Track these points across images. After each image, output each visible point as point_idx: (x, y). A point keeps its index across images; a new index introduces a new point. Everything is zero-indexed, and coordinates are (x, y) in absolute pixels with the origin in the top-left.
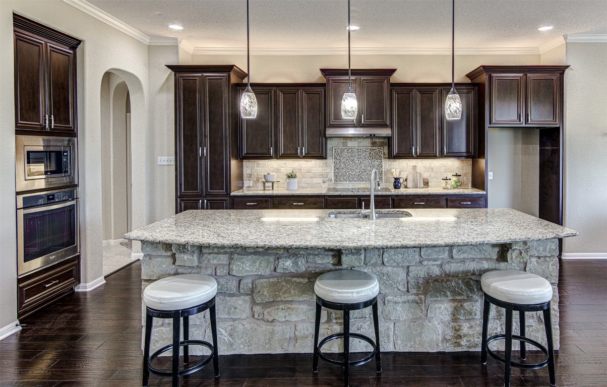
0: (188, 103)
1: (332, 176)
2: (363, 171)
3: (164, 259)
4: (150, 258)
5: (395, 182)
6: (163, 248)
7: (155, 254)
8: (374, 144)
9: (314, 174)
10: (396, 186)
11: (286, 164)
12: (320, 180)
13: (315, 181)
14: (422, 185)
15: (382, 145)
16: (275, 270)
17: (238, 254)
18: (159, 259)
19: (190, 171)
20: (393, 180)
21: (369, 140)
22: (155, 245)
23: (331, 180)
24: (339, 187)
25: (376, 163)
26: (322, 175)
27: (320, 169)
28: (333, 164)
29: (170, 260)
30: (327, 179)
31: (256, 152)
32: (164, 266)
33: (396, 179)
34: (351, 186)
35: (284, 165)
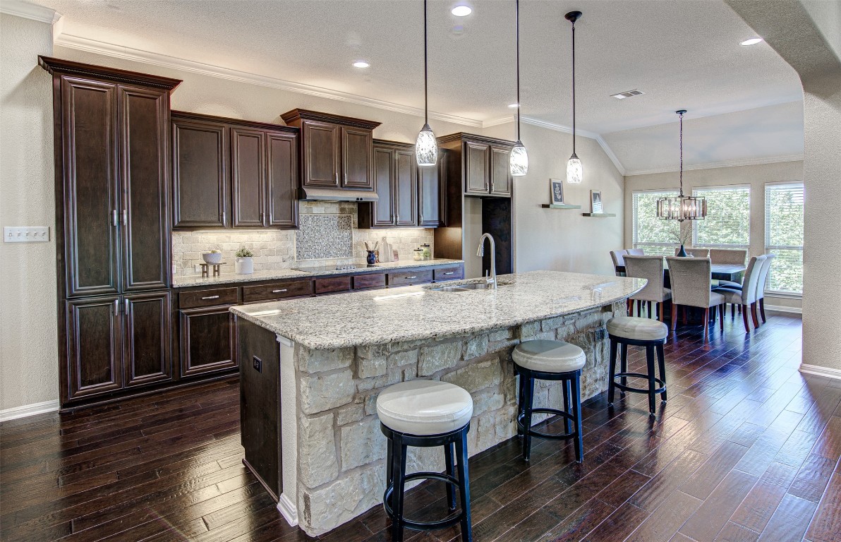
0: (85, 131)
1: (294, 252)
2: (331, 244)
3: (341, 375)
4: (319, 378)
5: (369, 256)
6: (338, 357)
7: (325, 369)
8: (342, 210)
9: (270, 250)
10: (370, 261)
11: (230, 237)
12: (279, 259)
13: (271, 259)
14: (393, 259)
15: (351, 211)
16: (462, 359)
17: (428, 346)
18: (334, 376)
19: (92, 251)
20: (367, 254)
21: (337, 206)
22: (326, 354)
23: (293, 258)
24: (303, 266)
25: (346, 234)
26: (279, 252)
27: (279, 244)
28: (295, 236)
29: (349, 373)
30: (288, 256)
31: (198, 219)
32: (341, 385)
33: (370, 252)
34: (317, 265)
35: (227, 240)
